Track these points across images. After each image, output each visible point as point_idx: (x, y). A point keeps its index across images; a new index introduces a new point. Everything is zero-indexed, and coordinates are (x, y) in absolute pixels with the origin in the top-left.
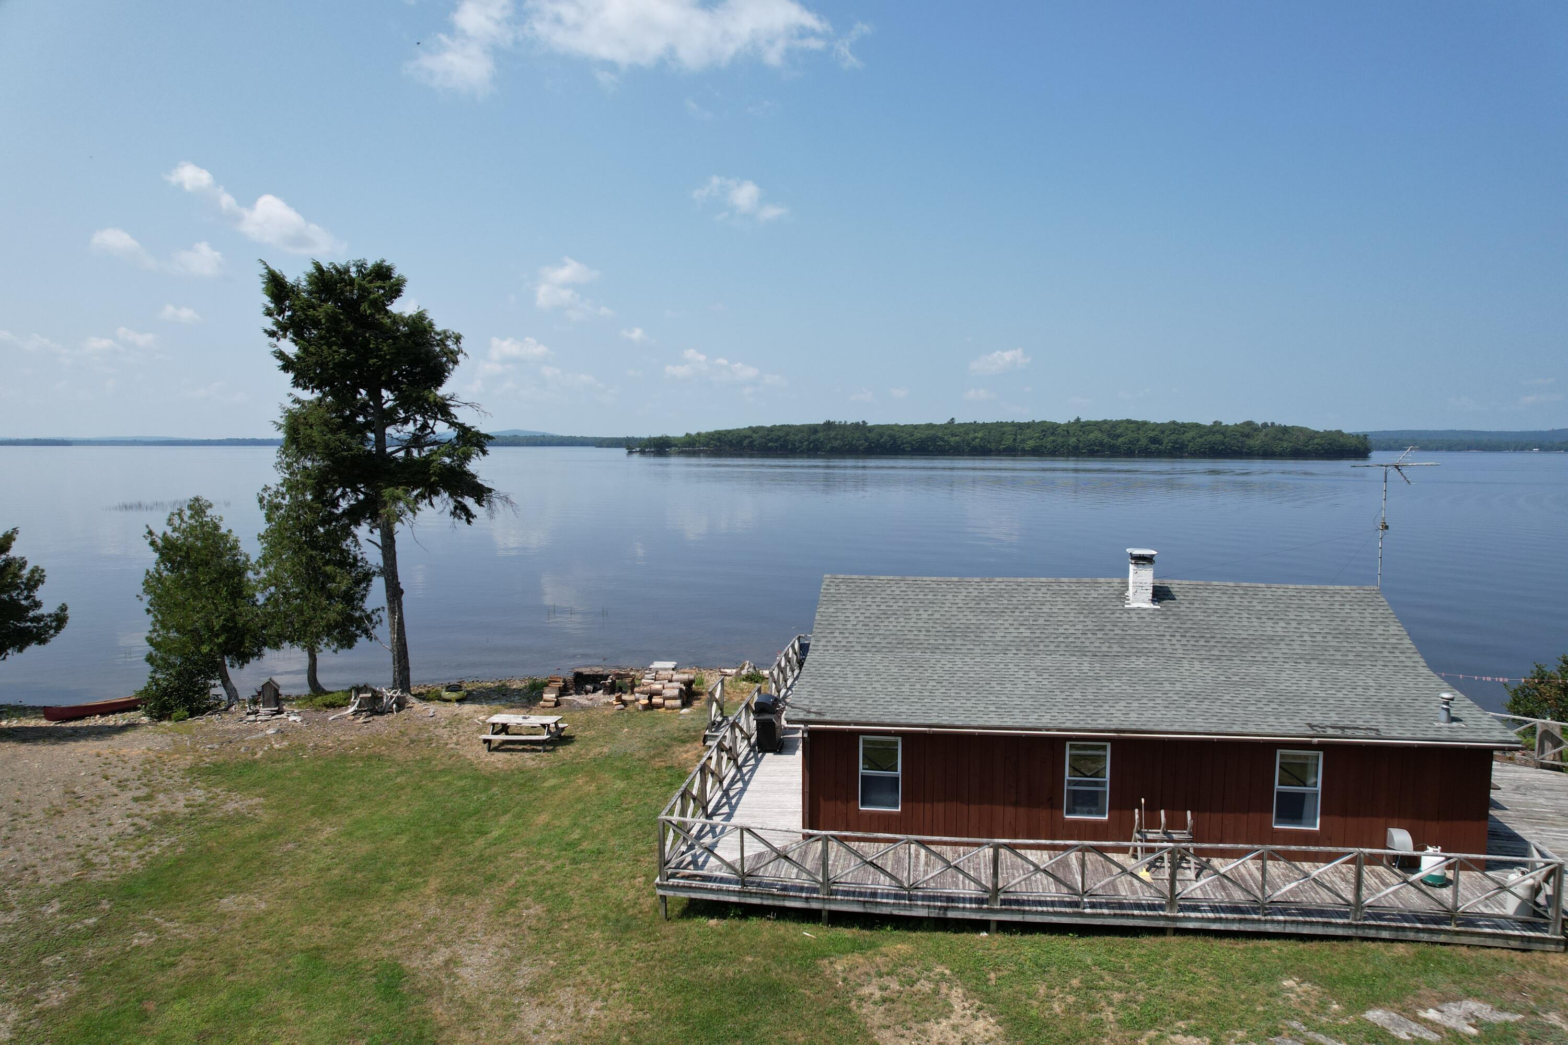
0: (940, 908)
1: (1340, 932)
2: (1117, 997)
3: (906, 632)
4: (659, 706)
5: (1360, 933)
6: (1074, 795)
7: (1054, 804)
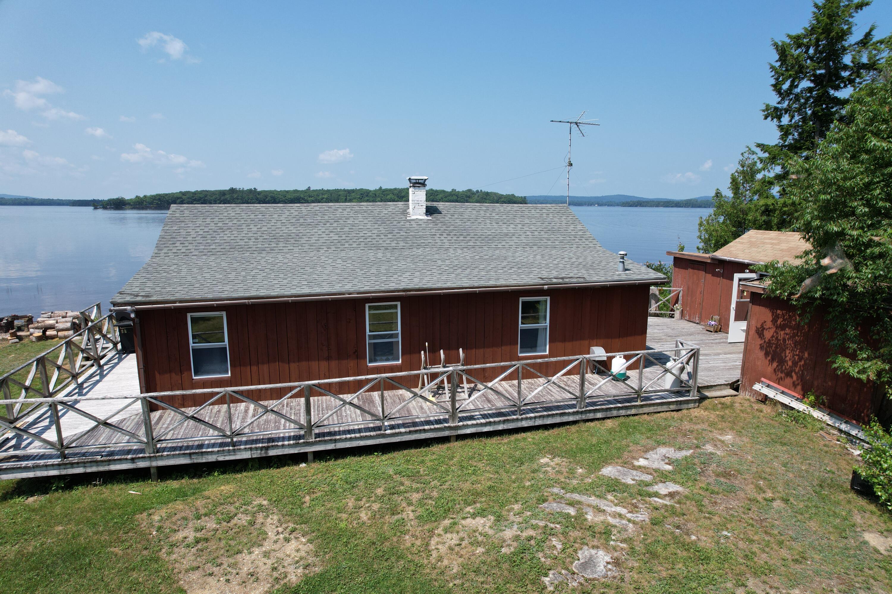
0: (262, 448)
1: (571, 418)
2: (415, 497)
3: (238, 241)
4: (52, 337)
5: (584, 417)
6: (375, 346)
7: (359, 355)
